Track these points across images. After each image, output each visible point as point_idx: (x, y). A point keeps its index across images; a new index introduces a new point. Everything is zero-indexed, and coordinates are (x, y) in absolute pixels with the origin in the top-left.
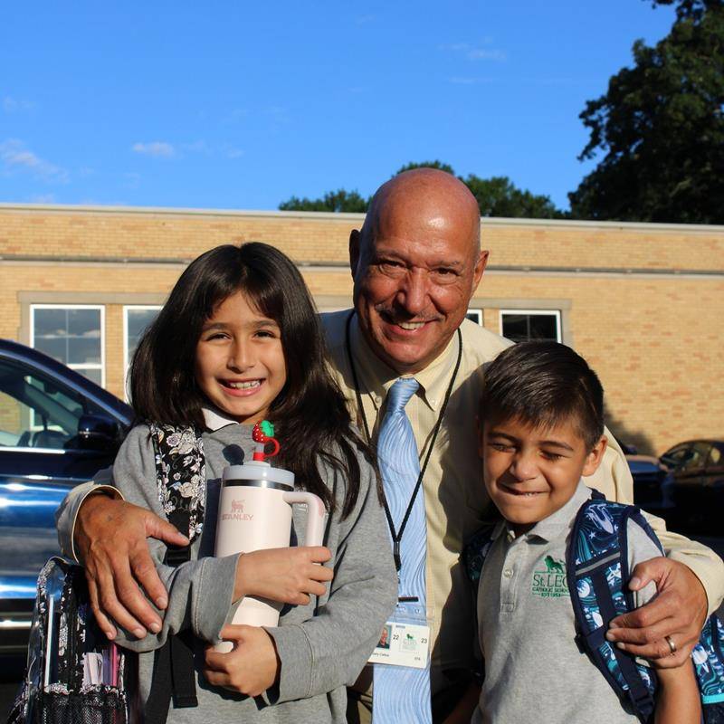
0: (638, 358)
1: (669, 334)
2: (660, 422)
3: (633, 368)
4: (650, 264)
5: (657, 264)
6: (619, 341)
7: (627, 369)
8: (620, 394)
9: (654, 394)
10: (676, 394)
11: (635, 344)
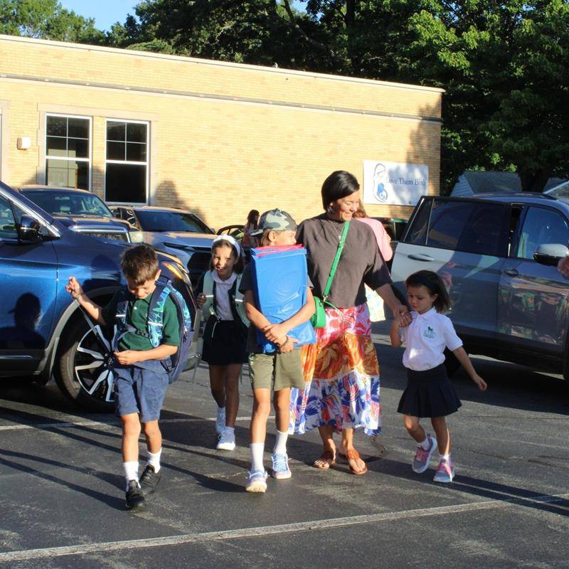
0: (204, 161)
1: (227, 144)
2: (217, 209)
3: (200, 168)
4: (216, 91)
5: (222, 92)
6: (191, 147)
7: (195, 168)
8: (189, 187)
9: (214, 188)
10: (229, 188)
11: (202, 150)
